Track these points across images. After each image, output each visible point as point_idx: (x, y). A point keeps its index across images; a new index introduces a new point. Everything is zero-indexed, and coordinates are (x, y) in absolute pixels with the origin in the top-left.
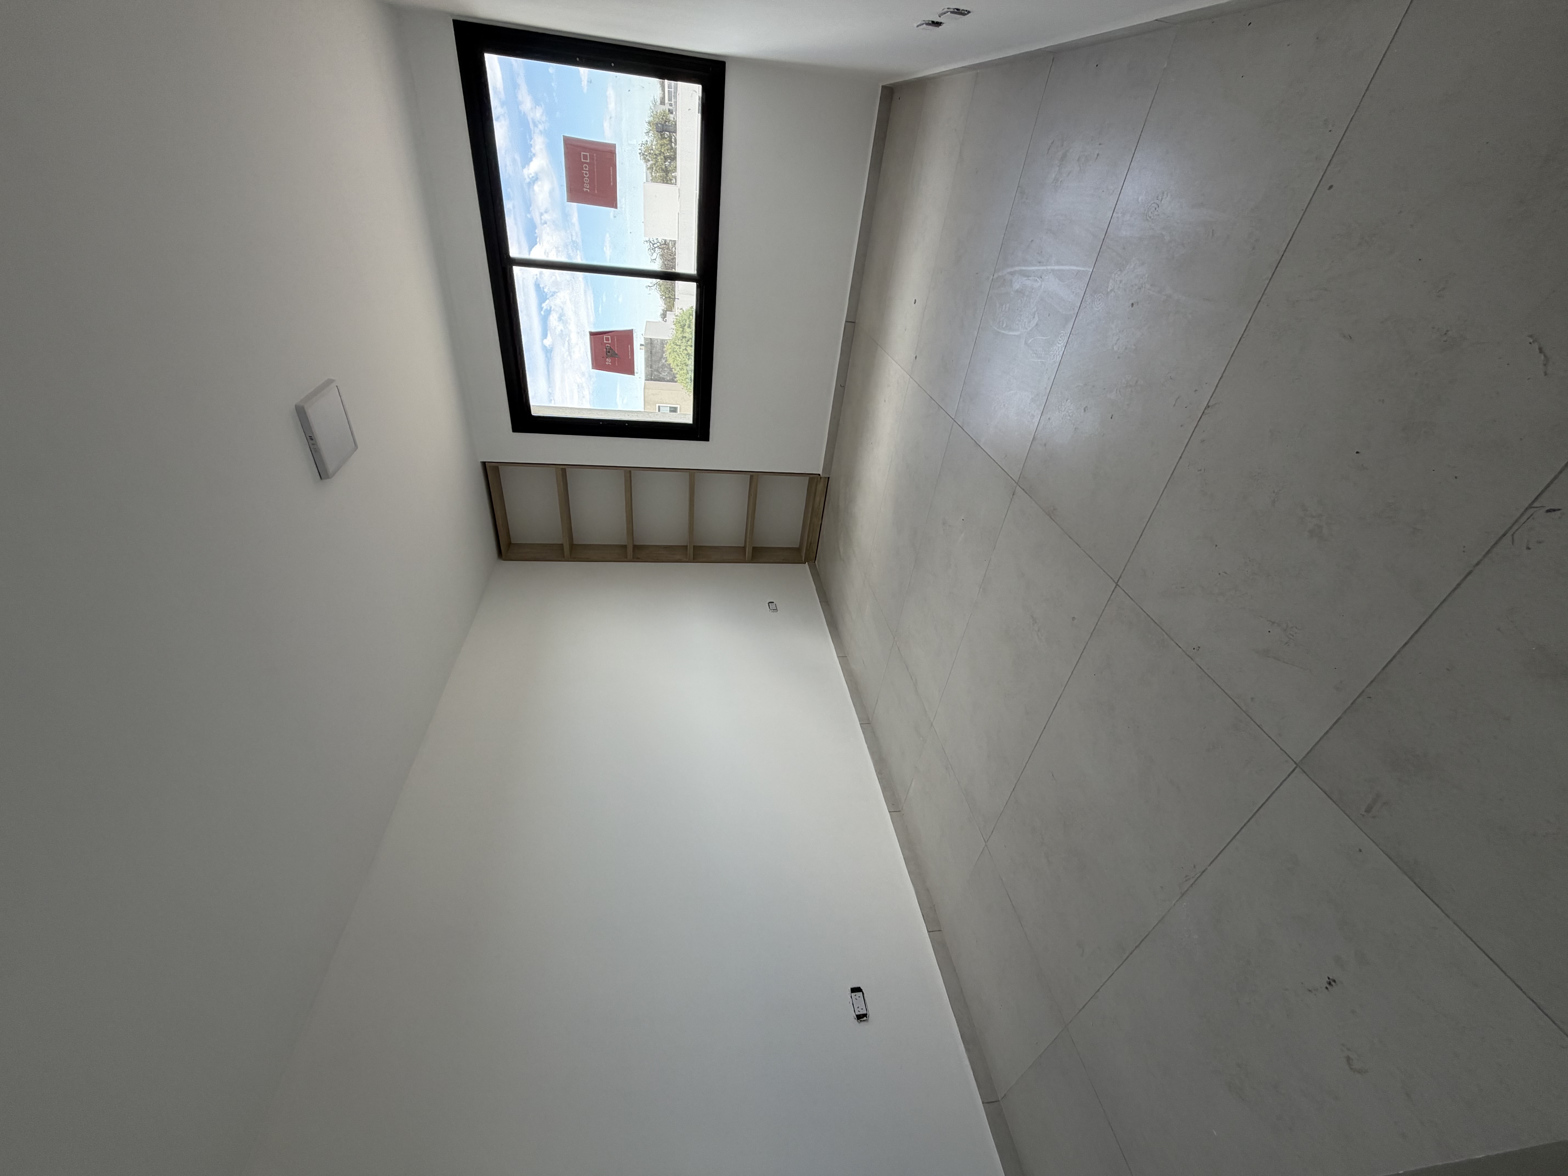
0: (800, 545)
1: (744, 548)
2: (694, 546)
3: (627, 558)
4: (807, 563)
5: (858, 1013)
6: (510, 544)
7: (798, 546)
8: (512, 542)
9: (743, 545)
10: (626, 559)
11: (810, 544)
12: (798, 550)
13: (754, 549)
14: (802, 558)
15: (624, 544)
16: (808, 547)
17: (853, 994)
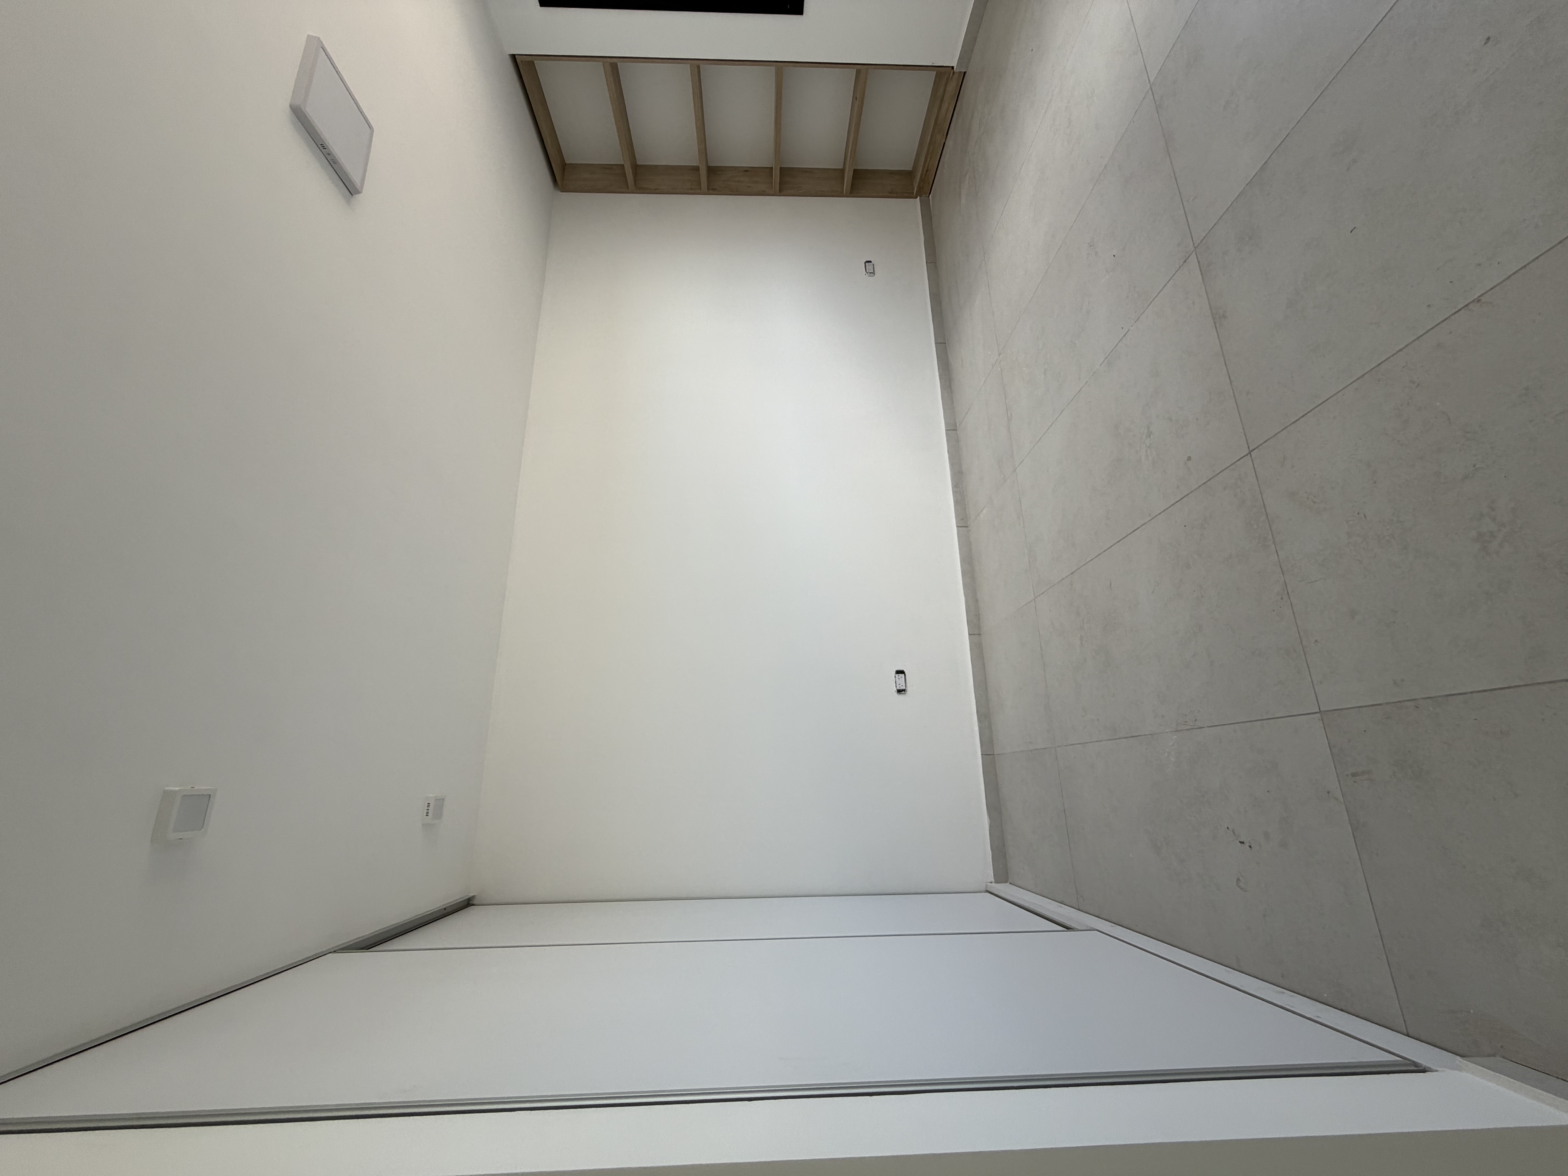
0: (913, 168)
1: (842, 171)
2: (781, 168)
3: (700, 189)
4: (918, 198)
5: (898, 688)
6: (564, 166)
7: (909, 168)
8: (567, 162)
9: (841, 167)
10: (699, 191)
11: (927, 171)
12: (909, 175)
13: (856, 172)
14: (913, 189)
15: (695, 165)
16: (924, 176)
17: (897, 675)
